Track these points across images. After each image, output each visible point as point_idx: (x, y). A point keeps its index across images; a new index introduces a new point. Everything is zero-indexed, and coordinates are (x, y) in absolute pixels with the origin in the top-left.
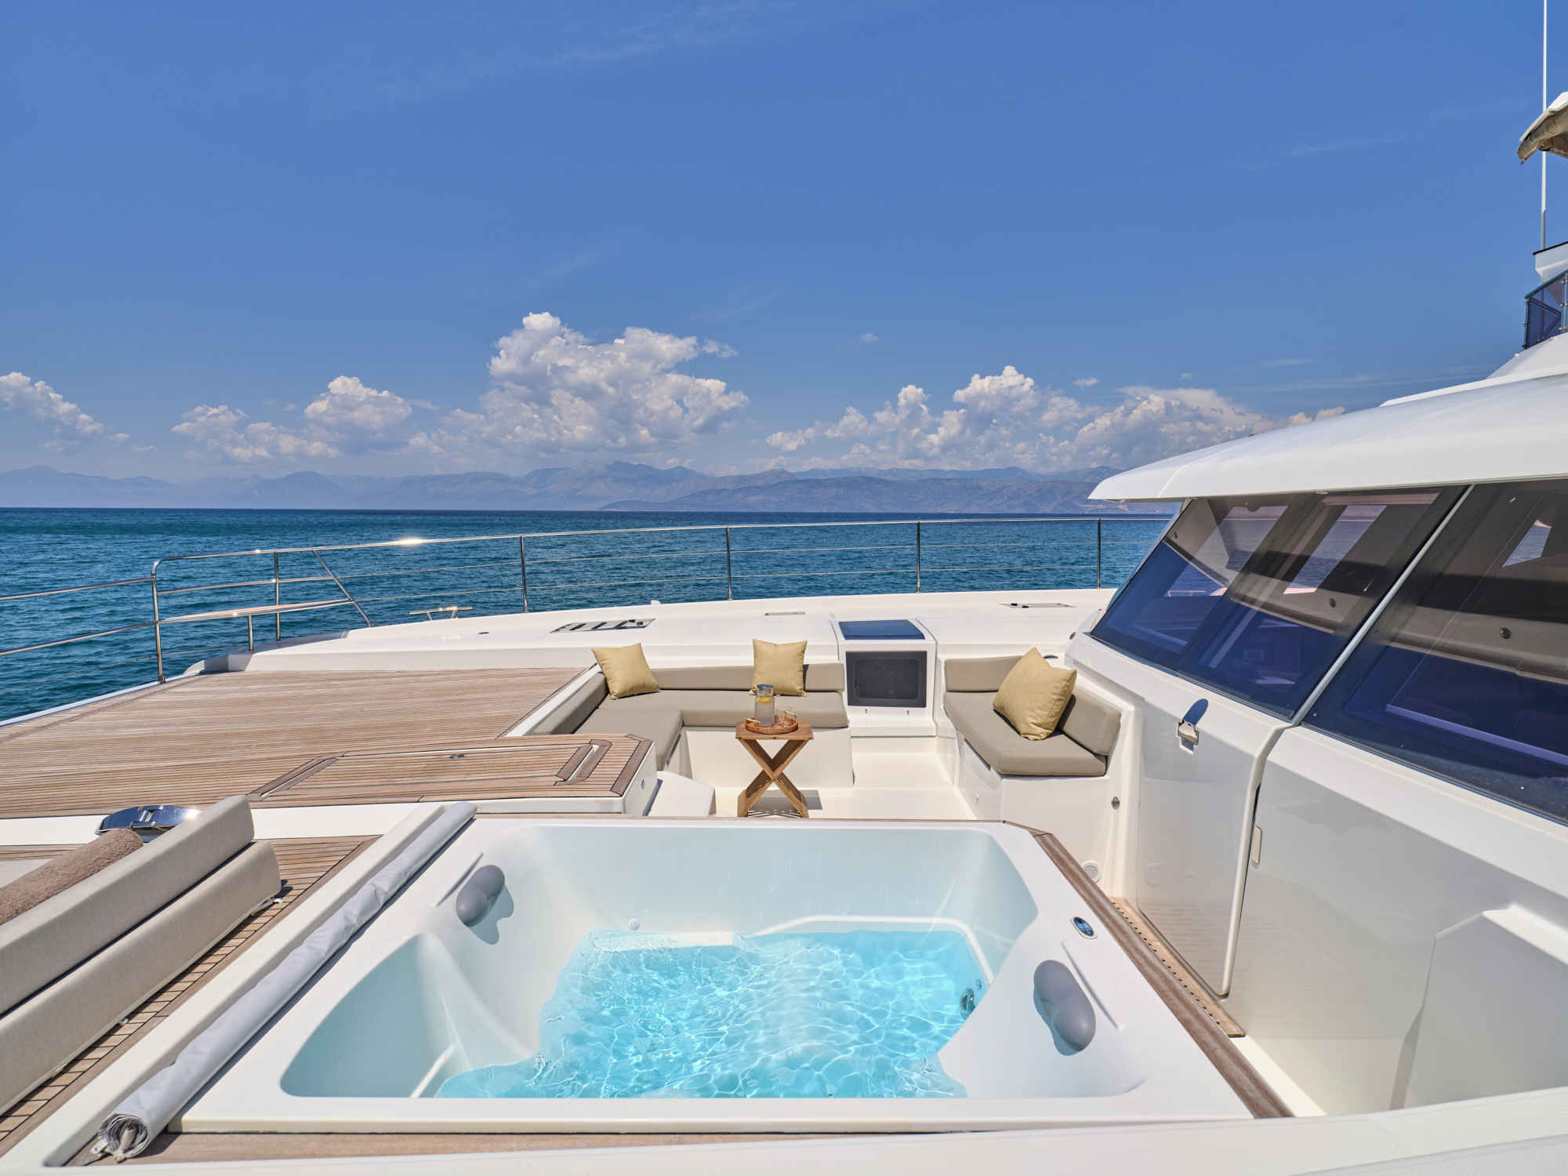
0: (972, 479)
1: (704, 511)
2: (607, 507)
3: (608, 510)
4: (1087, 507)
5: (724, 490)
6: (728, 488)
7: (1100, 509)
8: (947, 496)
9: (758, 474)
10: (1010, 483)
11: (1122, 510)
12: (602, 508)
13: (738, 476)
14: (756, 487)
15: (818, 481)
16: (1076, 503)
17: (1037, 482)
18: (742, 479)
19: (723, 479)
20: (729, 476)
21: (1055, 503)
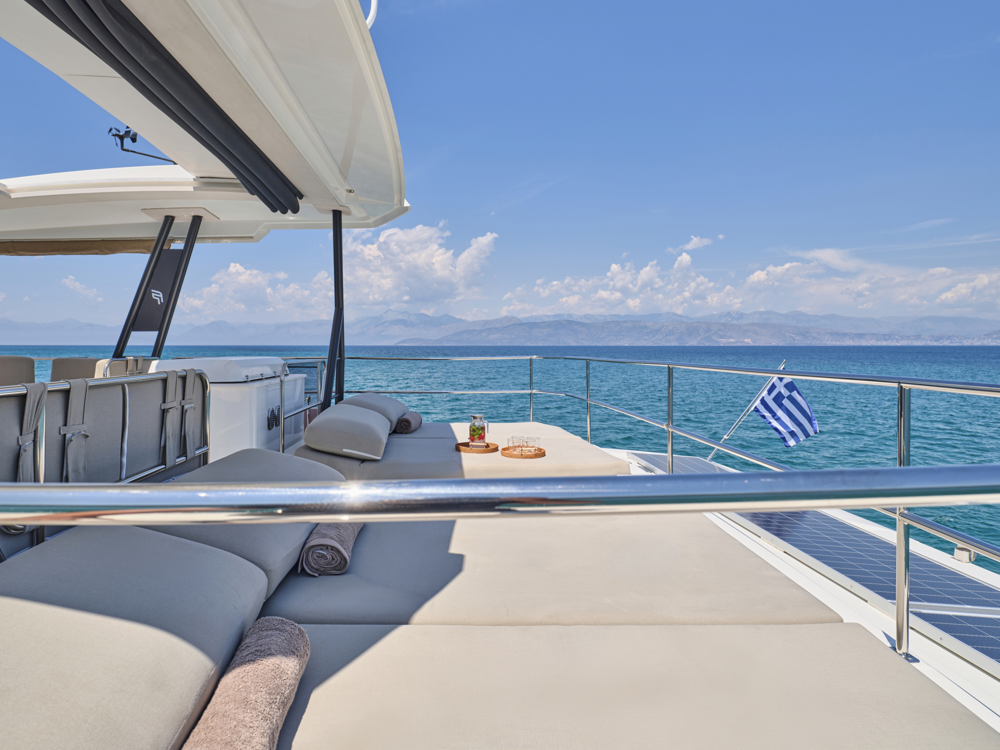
0: (640, 321)
1: (462, 345)
2: (399, 343)
3: (401, 345)
4: (722, 341)
5: (474, 330)
6: (477, 329)
7: (731, 342)
8: (623, 334)
9: (497, 319)
10: (667, 324)
11: (748, 343)
12: (396, 344)
13: (483, 321)
14: (495, 328)
15: (536, 323)
16: (714, 338)
17: (686, 323)
18: (486, 322)
19: (474, 323)
20: (478, 321)
21: (699, 338)
